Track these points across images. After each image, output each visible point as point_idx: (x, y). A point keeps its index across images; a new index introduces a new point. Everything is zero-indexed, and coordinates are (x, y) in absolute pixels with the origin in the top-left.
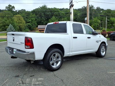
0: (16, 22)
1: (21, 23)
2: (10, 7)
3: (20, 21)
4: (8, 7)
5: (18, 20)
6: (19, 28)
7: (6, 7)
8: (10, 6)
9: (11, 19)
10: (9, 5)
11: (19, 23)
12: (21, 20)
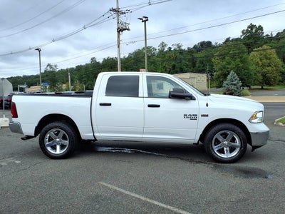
0: (257, 64)
1: (269, 65)
2: (252, 29)
3: (268, 61)
4: (247, 30)
5: (261, 60)
6: (261, 78)
7: (243, 32)
8: (252, 27)
9: (241, 58)
10: (249, 27)
11: (263, 66)
12: (270, 59)
